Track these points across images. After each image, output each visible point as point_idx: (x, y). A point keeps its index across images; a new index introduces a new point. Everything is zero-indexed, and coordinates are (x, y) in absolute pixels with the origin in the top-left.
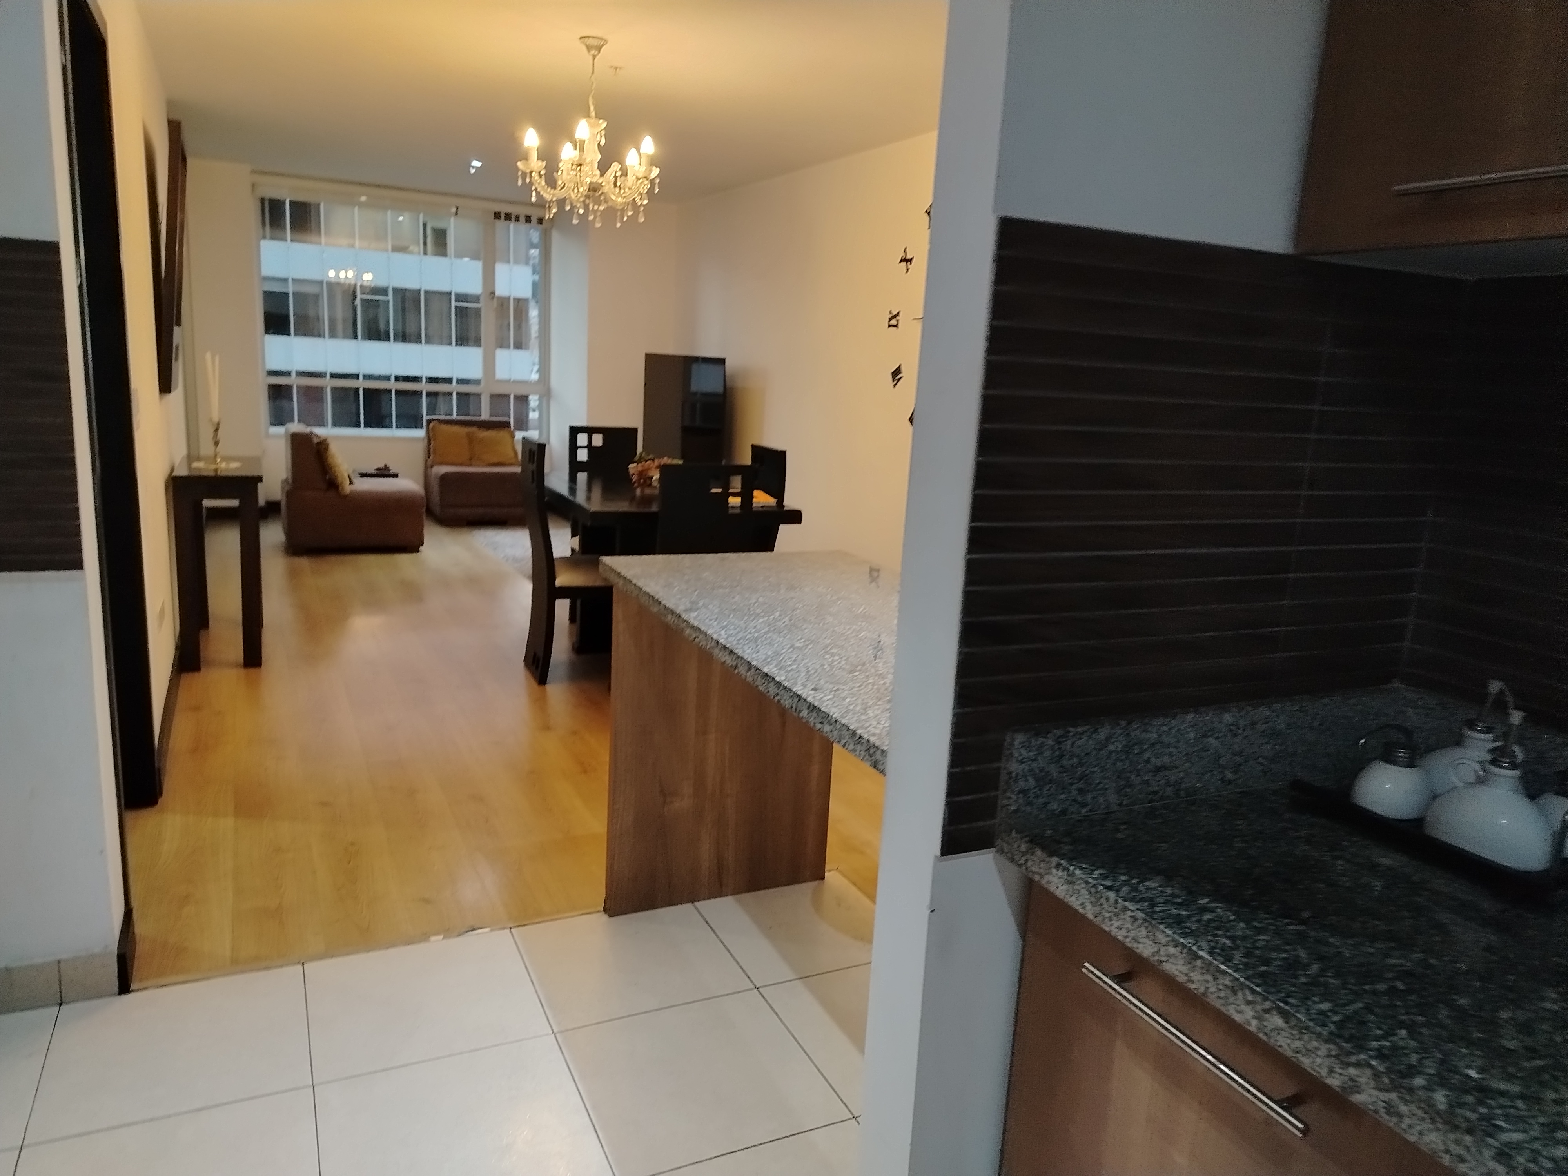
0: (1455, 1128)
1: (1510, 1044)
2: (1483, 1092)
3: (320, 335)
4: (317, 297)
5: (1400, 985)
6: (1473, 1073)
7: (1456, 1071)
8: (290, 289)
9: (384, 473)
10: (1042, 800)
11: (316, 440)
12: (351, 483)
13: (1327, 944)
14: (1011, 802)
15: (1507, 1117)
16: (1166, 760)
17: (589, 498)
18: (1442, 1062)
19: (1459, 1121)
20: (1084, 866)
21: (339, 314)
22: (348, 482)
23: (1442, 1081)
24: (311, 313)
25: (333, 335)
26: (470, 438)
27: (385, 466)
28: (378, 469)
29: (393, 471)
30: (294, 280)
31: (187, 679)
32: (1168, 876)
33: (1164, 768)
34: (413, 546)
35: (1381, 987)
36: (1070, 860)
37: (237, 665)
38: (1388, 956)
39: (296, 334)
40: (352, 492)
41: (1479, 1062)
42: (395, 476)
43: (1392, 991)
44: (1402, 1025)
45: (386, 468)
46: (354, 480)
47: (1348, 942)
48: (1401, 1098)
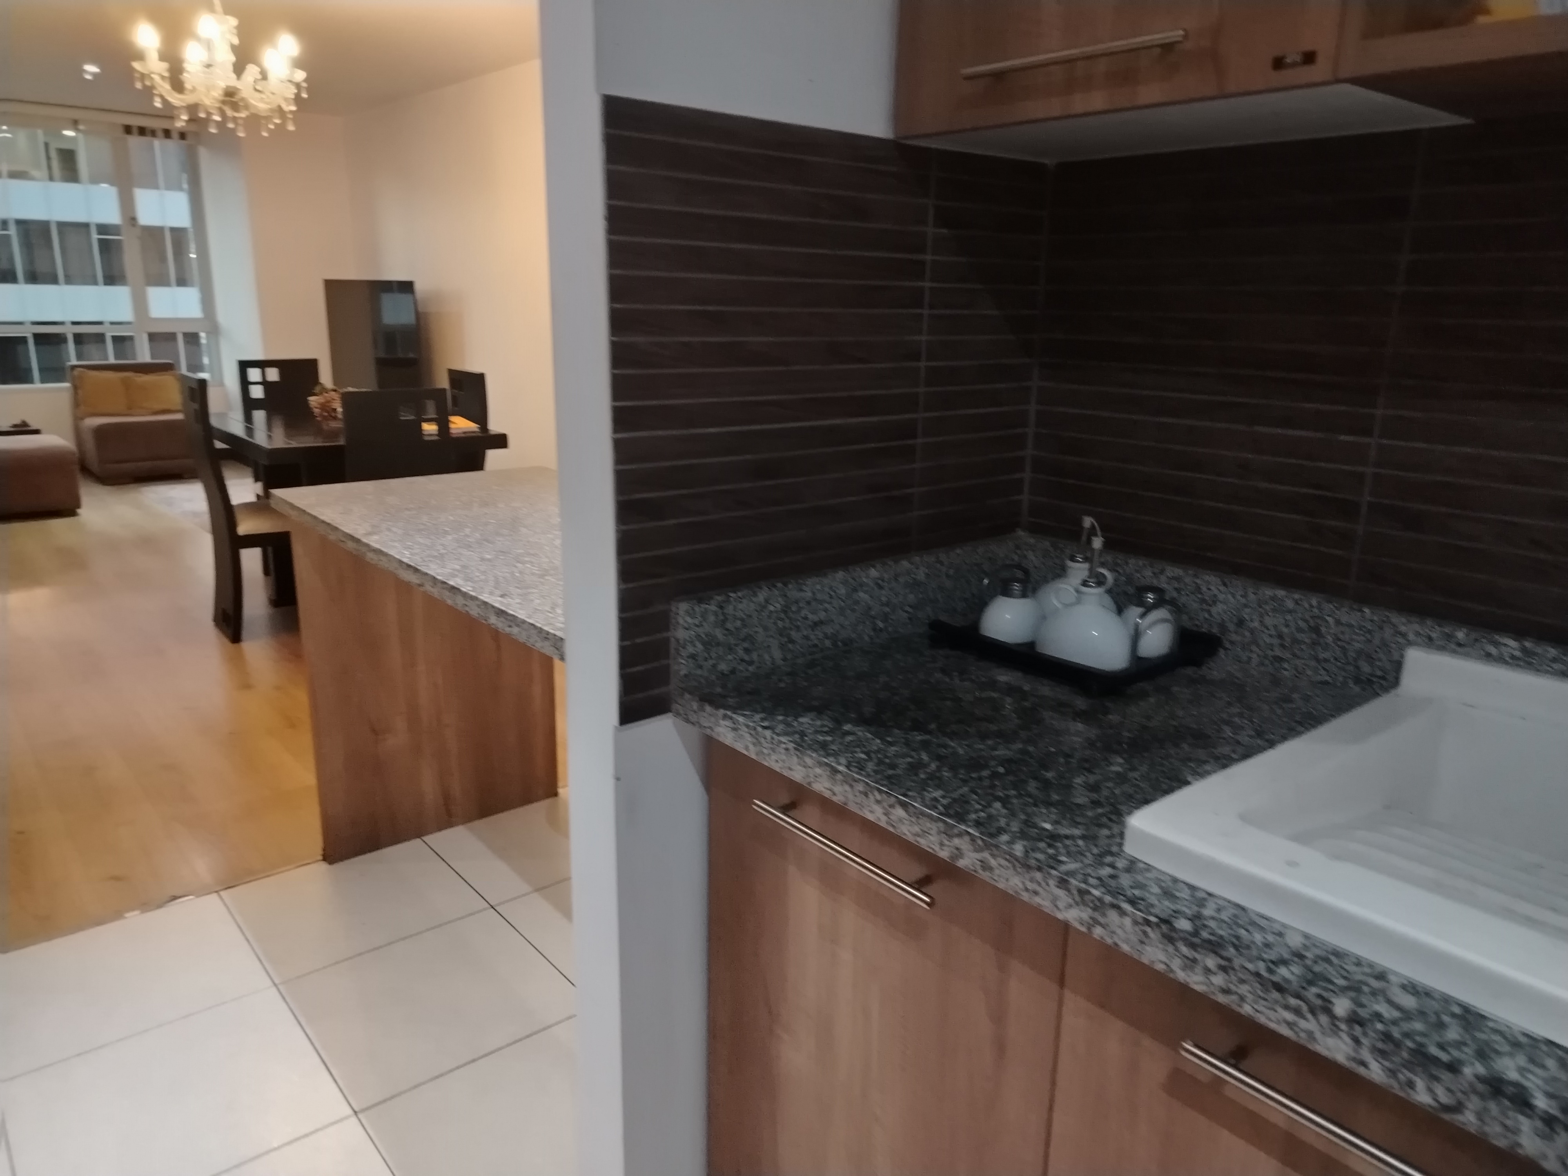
0: (1028, 867)
1: (1080, 801)
2: (1054, 838)
5: (1001, 770)
6: (1048, 826)
7: (1035, 826)
9: (22, 429)
10: (711, 662)
13: (945, 746)
14: (681, 666)
15: (1069, 854)
16: (822, 615)
17: (268, 436)
18: (1026, 823)
19: (1033, 862)
20: (745, 713)
23: (1023, 835)
26: (127, 385)
27: (22, 422)
28: (15, 426)
29: (34, 426)
32: (819, 711)
33: (821, 622)
34: (67, 511)
35: (985, 773)
36: (734, 709)
38: (996, 749)
41: (1054, 817)
42: (37, 432)
43: (995, 775)
44: (998, 799)
45: (24, 424)
47: (963, 742)
48: (993, 855)
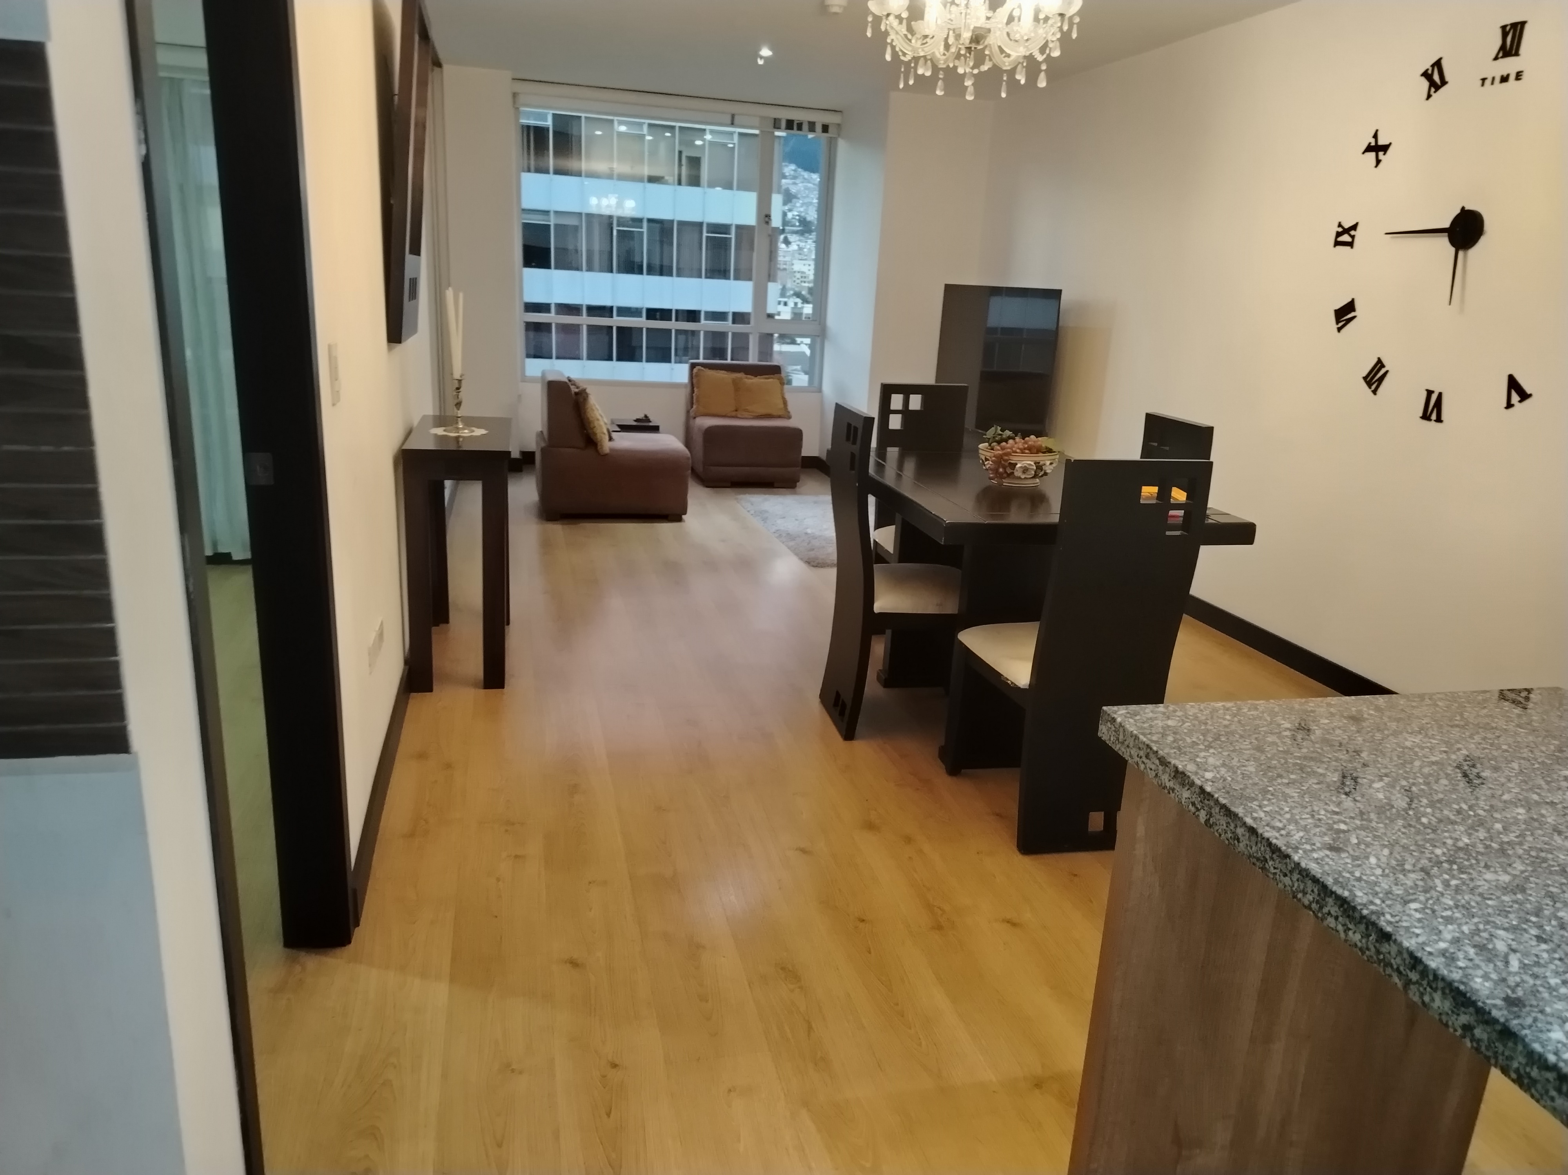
3: (578, 268)
4: (576, 229)
8: (552, 221)
9: (644, 426)
11: (574, 389)
12: (611, 439)
17: (899, 476)
21: (596, 247)
22: (607, 437)
24: (571, 247)
25: (590, 269)
26: (737, 386)
27: (646, 416)
28: (637, 420)
29: (654, 421)
30: (557, 213)
31: (417, 700)
34: (675, 515)
37: (475, 685)
39: (556, 268)
40: (612, 450)
42: (655, 429)
45: (646, 419)
46: (614, 435)
